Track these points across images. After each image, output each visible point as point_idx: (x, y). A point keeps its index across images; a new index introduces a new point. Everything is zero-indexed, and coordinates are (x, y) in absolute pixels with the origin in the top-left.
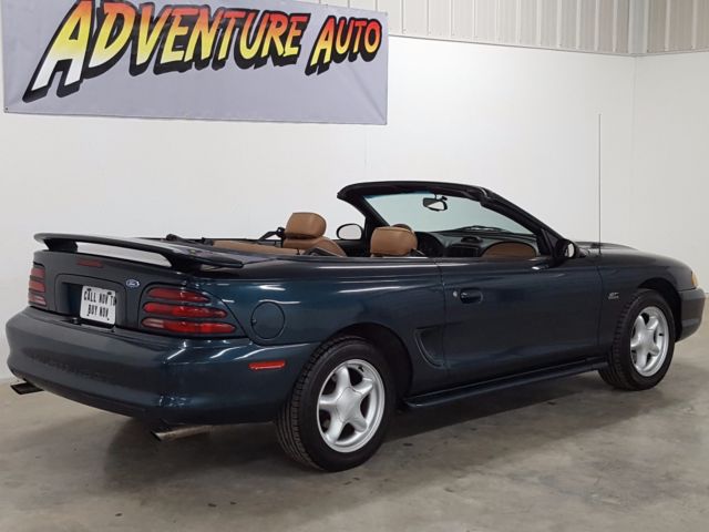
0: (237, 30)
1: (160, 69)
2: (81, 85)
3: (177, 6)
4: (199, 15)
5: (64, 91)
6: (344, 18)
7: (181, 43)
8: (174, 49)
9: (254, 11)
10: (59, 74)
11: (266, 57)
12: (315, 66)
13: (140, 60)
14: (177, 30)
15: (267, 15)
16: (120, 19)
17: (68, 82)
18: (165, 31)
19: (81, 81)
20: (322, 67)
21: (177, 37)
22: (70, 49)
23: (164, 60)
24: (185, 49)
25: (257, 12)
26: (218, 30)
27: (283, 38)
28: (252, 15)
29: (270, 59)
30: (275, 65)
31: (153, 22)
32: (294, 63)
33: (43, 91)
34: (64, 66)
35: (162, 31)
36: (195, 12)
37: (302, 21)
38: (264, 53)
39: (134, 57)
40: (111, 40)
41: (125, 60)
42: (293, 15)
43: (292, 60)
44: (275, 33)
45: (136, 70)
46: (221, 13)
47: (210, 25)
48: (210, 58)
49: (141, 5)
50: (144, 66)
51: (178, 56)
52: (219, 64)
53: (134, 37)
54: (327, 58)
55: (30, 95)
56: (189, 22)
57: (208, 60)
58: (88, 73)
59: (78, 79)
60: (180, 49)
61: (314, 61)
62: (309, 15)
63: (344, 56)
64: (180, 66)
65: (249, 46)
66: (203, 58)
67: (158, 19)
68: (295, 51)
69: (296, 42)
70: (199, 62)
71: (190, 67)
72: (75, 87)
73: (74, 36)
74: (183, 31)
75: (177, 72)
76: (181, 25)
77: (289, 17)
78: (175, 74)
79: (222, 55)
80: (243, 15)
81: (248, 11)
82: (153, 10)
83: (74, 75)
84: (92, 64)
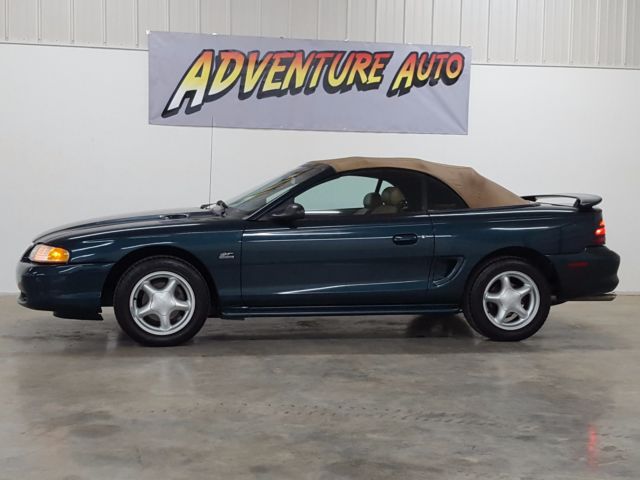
0: (325, 68)
1: (261, 95)
2: (203, 107)
3: (277, 52)
4: (294, 57)
5: (190, 110)
6: (426, 53)
7: (279, 77)
8: (273, 81)
9: (341, 52)
10: (187, 100)
11: (351, 85)
12: (396, 90)
13: (247, 89)
14: (276, 69)
15: (353, 54)
16: (233, 63)
17: (193, 105)
18: (267, 70)
19: (202, 104)
20: (403, 90)
21: (276, 73)
23: (265, 89)
24: (282, 81)
25: (344, 52)
26: (310, 67)
27: (367, 71)
28: (340, 55)
29: (354, 87)
30: (358, 90)
31: (258, 64)
32: (377, 88)
33: (175, 111)
34: (190, 94)
35: (265, 69)
36: (291, 55)
37: (385, 57)
38: (350, 81)
39: (242, 87)
40: (226, 76)
42: (376, 53)
43: (375, 86)
44: (360, 68)
45: (243, 96)
46: (313, 55)
47: (304, 64)
49: (249, 53)
50: (250, 94)
51: (277, 86)
52: (309, 91)
53: (243, 74)
54: (408, 84)
55: (166, 113)
56: (287, 63)
57: (300, 88)
58: (207, 98)
59: (200, 102)
60: (278, 81)
61: (396, 86)
62: (392, 53)
63: (425, 82)
64: (279, 93)
65: (336, 77)
66: (297, 86)
67: (261, 61)
68: (378, 79)
69: (379, 73)
70: (293, 90)
71: (286, 94)
72: (198, 108)
73: (199, 74)
74: (282, 69)
75: (275, 98)
76: (280, 64)
77: (373, 56)
78: (273, 99)
79: (313, 84)
80: (332, 55)
81: (336, 53)
82: (258, 55)
83: (197, 100)
84: (211, 93)
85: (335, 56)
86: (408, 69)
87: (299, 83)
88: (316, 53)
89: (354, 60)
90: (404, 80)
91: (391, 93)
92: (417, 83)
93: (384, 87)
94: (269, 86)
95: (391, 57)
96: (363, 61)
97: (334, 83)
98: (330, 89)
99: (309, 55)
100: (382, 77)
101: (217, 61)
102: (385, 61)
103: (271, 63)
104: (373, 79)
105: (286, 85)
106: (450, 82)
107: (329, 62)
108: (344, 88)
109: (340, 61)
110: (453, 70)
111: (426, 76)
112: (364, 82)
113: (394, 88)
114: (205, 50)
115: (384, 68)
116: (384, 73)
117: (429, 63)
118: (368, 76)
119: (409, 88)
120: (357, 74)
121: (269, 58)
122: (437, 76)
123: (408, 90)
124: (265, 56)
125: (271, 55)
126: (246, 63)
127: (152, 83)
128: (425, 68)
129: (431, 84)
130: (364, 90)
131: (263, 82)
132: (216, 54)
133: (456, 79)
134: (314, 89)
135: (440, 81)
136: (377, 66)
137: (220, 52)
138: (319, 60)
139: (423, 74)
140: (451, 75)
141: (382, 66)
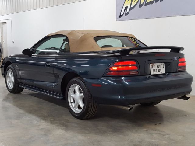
1: (146, 5)
13: (142, 3)
22: (127, 4)
23: (147, 2)
34: (126, 8)
39: (140, 2)
41: (138, 4)
45: (140, 6)
50: (143, 5)
59: (129, 11)
72: (128, 13)
78: (150, 5)
84: (132, 7)
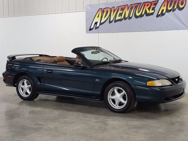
0: (135, 9)
1: (116, 21)
2: (99, 27)
3: (120, 6)
4: (125, 7)
5: (96, 28)
7: (121, 15)
8: (119, 16)
9: (140, 3)
10: (95, 25)
11: (144, 15)
12: (160, 14)
13: (111, 20)
14: (120, 12)
15: (144, 4)
16: (107, 11)
17: (97, 26)
18: (117, 13)
19: (99, 26)
20: (162, 14)
22: (97, 20)
24: (121, 16)
25: (141, 3)
26: (130, 10)
27: (149, 9)
28: (140, 4)
29: (145, 15)
30: (146, 16)
31: (114, 11)
33: (92, 29)
34: (96, 23)
36: (124, 7)
38: (143, 13)
39: (110, 19)
40: (105, 16)
41: (108, 20)
42: (152, 2)
43: (152, 14)
44: (146, 8)
45: (110, 22)
46: (131, 5)
47: (128, 9)
48: (128, 17)
49: (112, 8)
51: (120, 18)
52: (130, 18)
53: (110, 15)
54: (164, 12)
55: (90, 29)
56: (123, 9)
57: (127, 18)
58: (101, 24)
60: (120, 16)
61: (160, 13)
62: (158, 1)
63: (171, 10)
64: (120, 20)
65: (139, 12)
66: (126, 17)
67: (115, 10)
68: (153, 11)
69: (153, 9)
70: (125, 18)
71: (123, 20)
72: (98, 27)
73: (98, 17)
74: (121, 12)
75: (119, 22)
76: (121, 10)
77: (151, 3)
79: (131, 16)
80: (137, 5)
81: (138, 4)
82: (114, 8)
84: (101, 22)
85: (138, 5)
86: (164, 6)
87: (127, 16)
88: (132, 5)
89: (145, 5)
90: (163, 10)
91: (158, 16)
92: (168, 11)
93: (155, 14)
94: (118, 18)
95: (157, 3)
96: (148, 5)
97: (138, 14)
98: (137, 17)
99: (130, 6)
100: (155, 10)
101: (103, 12)
102: (155, 4)
103: (118, 10)
104: (151, 11)
105: (123, 17)
106: (181, 9)
107: (136, 7)
108: (141, 16)
109: (140, 6)
110: (182, 4)
111: (171, 8)
112: (148, 13)
113: (159, 14)
114: (100, 9)
115: (155, 7)
116: (155, 9)
117: (172, 3)
118: (149, 10)
119: (165, 13)
120: (146, 10)
121: (117, 9)
122: (175, 7)
123: (164, 14)
124: (116, 8)
125: (118, 8)
126: (111, 11)
127: (87, 20)
128: (171, 5)
129: (173, 11)
130: (148, 16)
131: (116, 17)
132: (103, 9)
133: (183, 8)
134: (131, 18)
135: (177, 9)
136: (153, 6)
137: (104, 9)
138: (133, 7)
139: (170, 7)
140: (181, 7)
141: (154, 6)
